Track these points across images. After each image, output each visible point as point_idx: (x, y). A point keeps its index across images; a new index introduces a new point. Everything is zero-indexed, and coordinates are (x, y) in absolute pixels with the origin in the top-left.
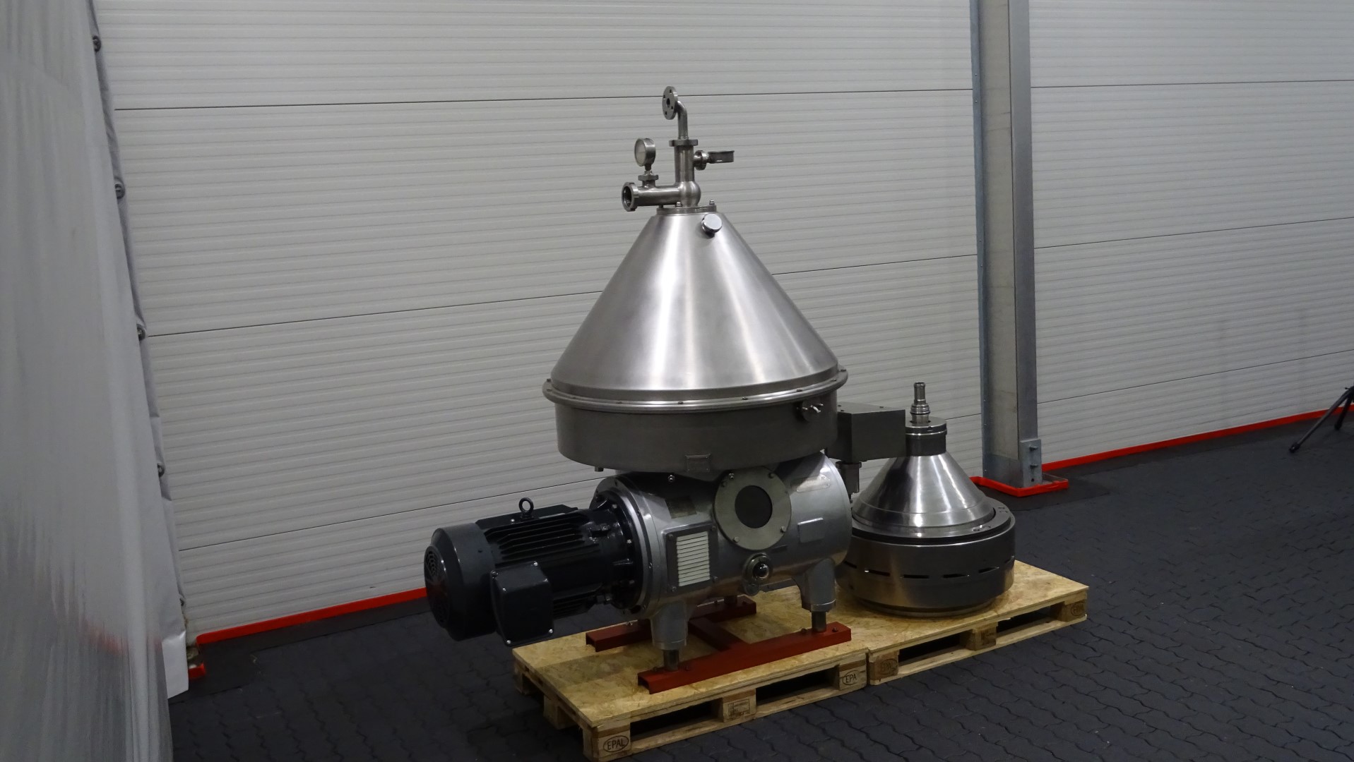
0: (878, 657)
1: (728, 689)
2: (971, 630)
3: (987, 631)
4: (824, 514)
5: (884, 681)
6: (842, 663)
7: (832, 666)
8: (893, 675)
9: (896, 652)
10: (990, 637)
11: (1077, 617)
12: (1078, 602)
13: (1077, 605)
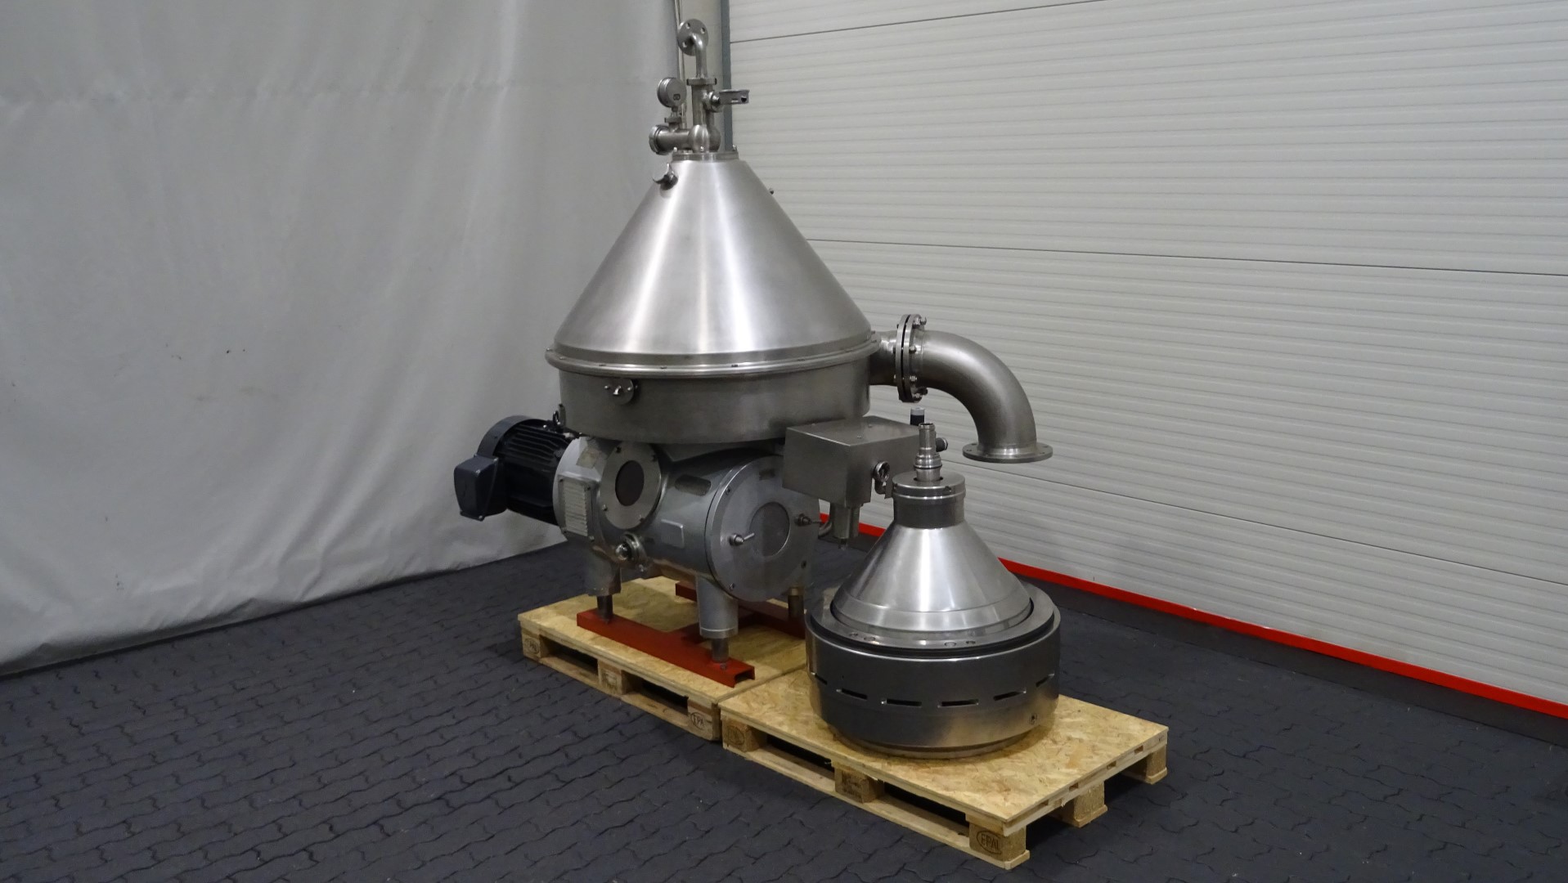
0: (727, 718)
1: (601, 652)
3: (851, 777)
5: (731, 749)
6: (690, 697)
7: (683, 694)
8: (742, 750)
9: (743, 725)
10: (854, 787)
11: (990, 853)
12: (990, 832)
13: (987, 834)
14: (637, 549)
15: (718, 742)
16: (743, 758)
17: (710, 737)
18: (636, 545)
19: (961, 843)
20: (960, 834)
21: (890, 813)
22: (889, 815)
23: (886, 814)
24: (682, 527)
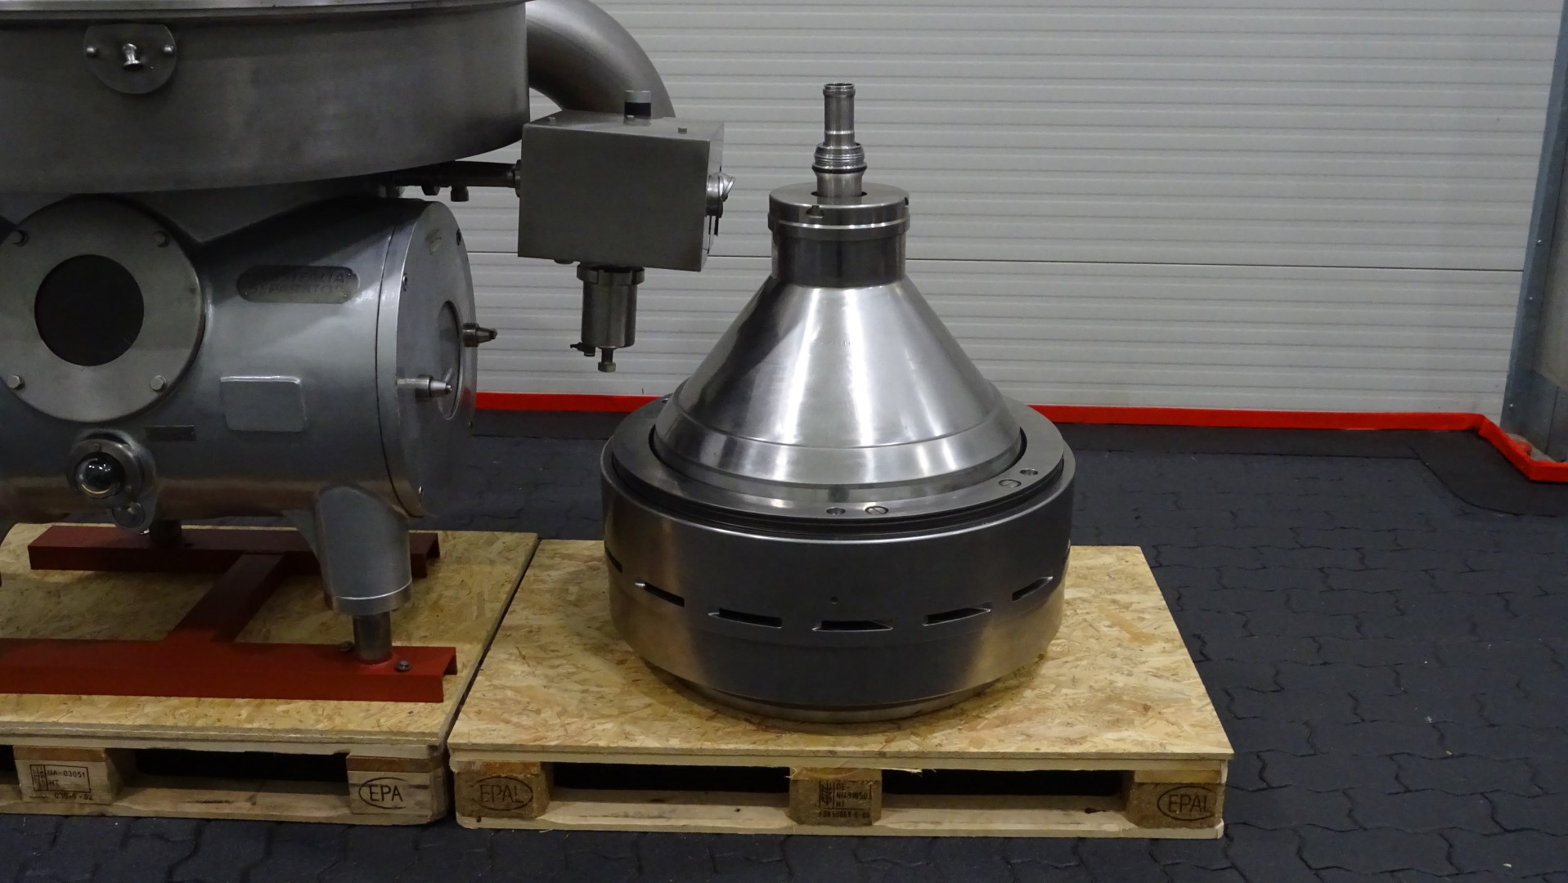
0: (470, 763)
1: (26, 729)
2: (786, 771)
3: (840, 785)
4: (308, 372)
5: (488, 823)
6: (355, 751)
7: (329, 751)
8: (521, 817)
9: (526, 766)
10: (850, 803)
11: (1188, 822)
12: (1191, 785)
13: (1183, 791)
14: (137, 457)
15: (447, 817)
16: (537, 831)
17: (427, 815)
18: (129, 448)
19: (1108, 824)
20: (1088, 811)
21: (939, 823)
22: (939, 827)
23: (931, 827)
24: (298, 381)
